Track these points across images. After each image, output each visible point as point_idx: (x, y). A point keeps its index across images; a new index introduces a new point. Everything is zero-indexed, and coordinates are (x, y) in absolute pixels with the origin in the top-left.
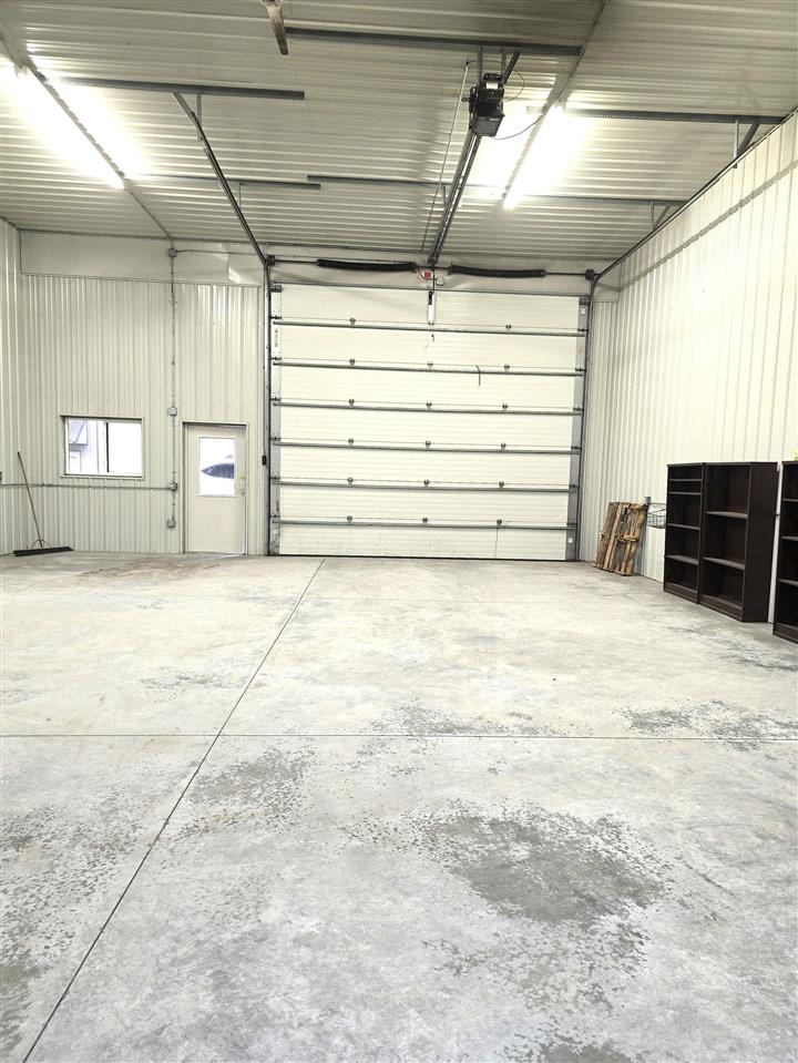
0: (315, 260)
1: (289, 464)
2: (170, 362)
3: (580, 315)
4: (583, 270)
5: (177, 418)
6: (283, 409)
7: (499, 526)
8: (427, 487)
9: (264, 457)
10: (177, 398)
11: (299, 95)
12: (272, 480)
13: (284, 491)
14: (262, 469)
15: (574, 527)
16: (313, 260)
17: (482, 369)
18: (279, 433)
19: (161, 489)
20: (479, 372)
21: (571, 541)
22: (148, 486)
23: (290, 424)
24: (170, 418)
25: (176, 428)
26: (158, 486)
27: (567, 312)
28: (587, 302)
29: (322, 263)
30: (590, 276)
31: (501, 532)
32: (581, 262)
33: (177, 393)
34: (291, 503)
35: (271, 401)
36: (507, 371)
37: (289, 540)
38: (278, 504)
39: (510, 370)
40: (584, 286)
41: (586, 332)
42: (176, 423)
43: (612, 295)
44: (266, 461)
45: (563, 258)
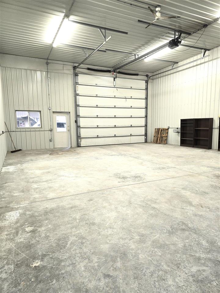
0: (87, 68)
1: (82, 122)
2: (48, 95)
3: (146, 85)
4: (146, 75)
5: (51, 111)
6: (80, 108)
7: (131, 135)
8: (115, 127)
9: (75, 121)
10: (51, 105)
11: (127, 33)
12: (78, 127)
13: (82, 130)
14: (75, 124)
15: (146, 135)
16: (86, 68)
17: (126, 97)
18: (79, 114)
19: (47, 131)
20: (126, 98)
21: (145, 138)
22: (43, 130)
23: (82, 112)
24: (49, 111)
25: (51, 113)
26: (46, 130)
27: (143, 84)
28: (147, 82)
29: (89, 69)
30: (147, 76)
31: (131, 137)
32: (145, 73)
33: (50, 103)
34: (83, 133)
35: (77, 106)
36: (131, 98)
37: (83, 142)
38: (80, 133)
39: (132, 98)
40: (146, 78)
41: (147, 89)
42: (51, 112)
43: (151, 81)
44: (76, 122)
45: (142, 71)
